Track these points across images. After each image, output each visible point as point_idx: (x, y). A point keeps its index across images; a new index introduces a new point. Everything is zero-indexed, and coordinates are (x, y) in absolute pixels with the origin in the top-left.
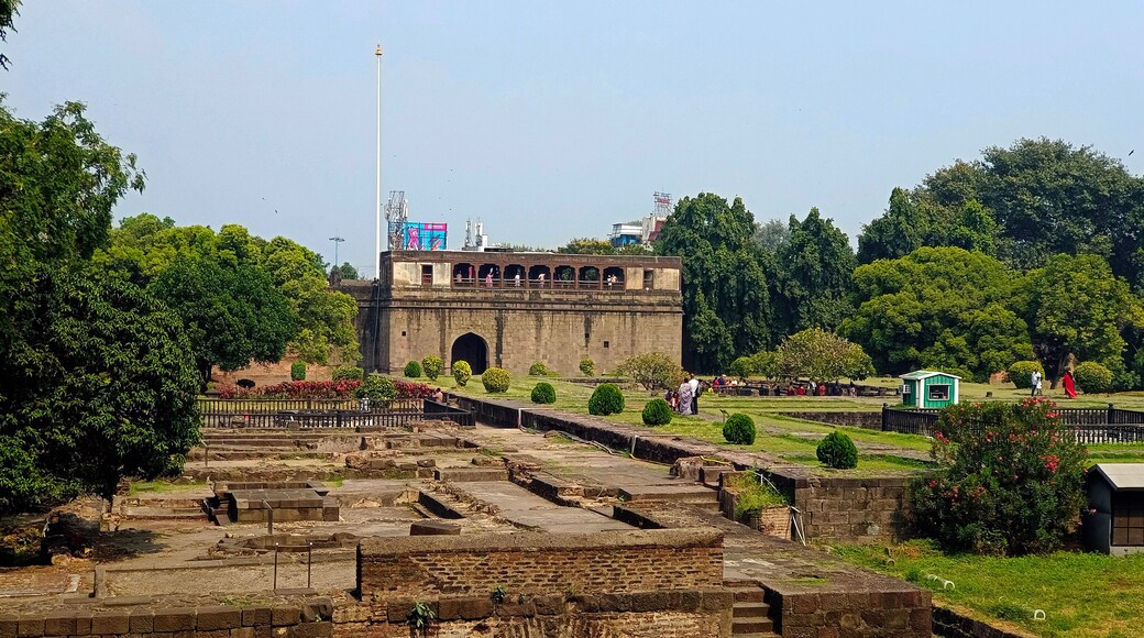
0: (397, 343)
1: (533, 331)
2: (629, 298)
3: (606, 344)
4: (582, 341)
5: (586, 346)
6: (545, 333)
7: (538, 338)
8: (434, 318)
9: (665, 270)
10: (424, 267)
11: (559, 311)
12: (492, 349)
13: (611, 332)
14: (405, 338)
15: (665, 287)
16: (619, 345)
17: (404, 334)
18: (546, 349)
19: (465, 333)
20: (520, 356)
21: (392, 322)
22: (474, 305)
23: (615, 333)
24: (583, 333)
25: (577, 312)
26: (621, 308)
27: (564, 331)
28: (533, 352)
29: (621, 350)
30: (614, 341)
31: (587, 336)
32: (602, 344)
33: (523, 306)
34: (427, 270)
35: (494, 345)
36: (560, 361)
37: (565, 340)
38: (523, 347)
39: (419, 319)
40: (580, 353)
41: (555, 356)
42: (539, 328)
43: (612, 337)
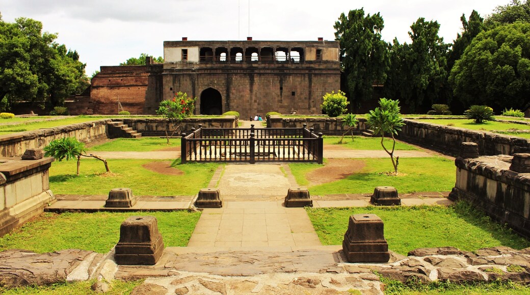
0: (167, 95)
1: (248, 86)
2: (308, 65)
3: (293, 94)
4: (278, 91)
5: (281, 95)
6: (255, 87)
7: (251, 90)
8: (188, 80)
9: (330, 49)
10: (183, 50)
11: (263, 74)
12: (223, 98)
13: (296, 86)
14: (172, 91)
15: (329, 59)
16: (301, 94)
17: (171, 89)
18: (256, 96)
19: (207, 88)
20: (241, 101)
21: (164, 82)
22: (212, 72)
23: (298, 87)
24: (279, 87)
25: (276, 74)
26: (303, 72)
27: (267, 86)
28: (248, 99)
29: (303, 97)
30: (298, 91)
31: (281, 88)
32: (290, 93)
33: (242, 71)
34: (185, 52)
35: (225, 95)
36: (265, 104)
37: (268, 91)
38: (242, 96)
39: (180, 80)
40: (276, 99)
41: (262, 101)
42: (252, 84)
43: (297, 89)
